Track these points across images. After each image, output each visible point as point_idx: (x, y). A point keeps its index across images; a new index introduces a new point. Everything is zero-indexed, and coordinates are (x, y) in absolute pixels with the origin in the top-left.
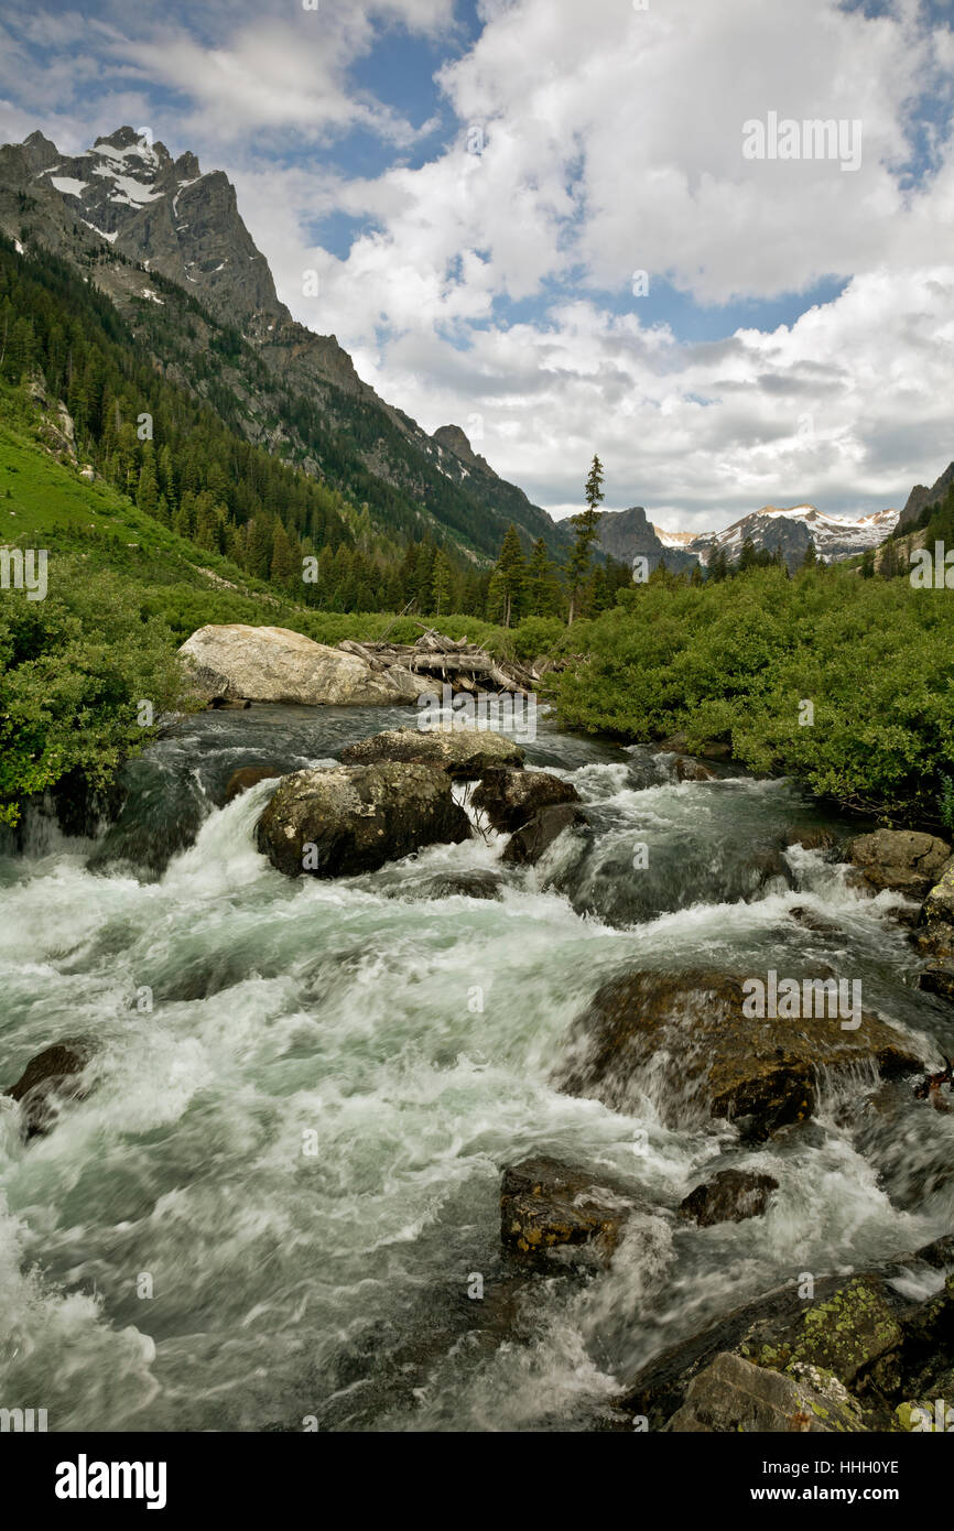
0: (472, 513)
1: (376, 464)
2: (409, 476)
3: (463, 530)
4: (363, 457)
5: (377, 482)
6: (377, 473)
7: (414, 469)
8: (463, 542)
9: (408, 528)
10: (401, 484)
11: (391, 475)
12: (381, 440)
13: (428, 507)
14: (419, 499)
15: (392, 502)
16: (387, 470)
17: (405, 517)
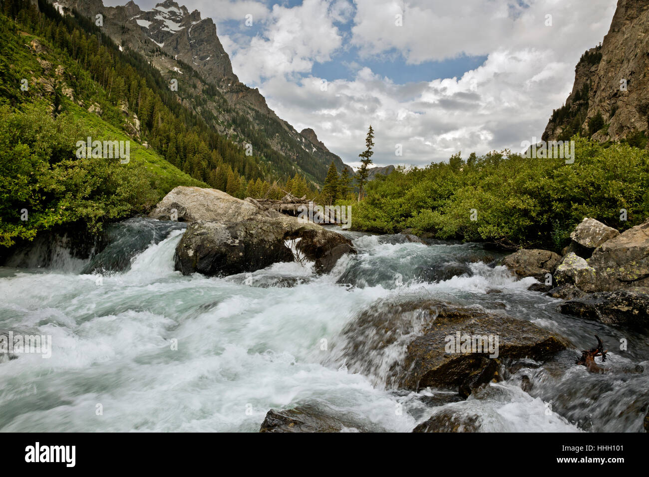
0: (317, 167)
1: (275, 145)
2: (289, 150)
3: (313, 174)
4: (269, 141)
5: (275, 153)
6: (275, 149)
7: (292, 148)
8: (313, 180)
9: (288, 173)
10: (286, 154)
11: (281, 150)
12: (277, 134)
13: (298, 164)
14: (294, 160)
15: (281, 162)
16: (280, 147)
17: (287, 168)
